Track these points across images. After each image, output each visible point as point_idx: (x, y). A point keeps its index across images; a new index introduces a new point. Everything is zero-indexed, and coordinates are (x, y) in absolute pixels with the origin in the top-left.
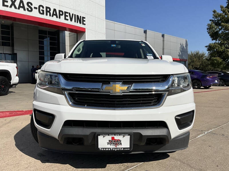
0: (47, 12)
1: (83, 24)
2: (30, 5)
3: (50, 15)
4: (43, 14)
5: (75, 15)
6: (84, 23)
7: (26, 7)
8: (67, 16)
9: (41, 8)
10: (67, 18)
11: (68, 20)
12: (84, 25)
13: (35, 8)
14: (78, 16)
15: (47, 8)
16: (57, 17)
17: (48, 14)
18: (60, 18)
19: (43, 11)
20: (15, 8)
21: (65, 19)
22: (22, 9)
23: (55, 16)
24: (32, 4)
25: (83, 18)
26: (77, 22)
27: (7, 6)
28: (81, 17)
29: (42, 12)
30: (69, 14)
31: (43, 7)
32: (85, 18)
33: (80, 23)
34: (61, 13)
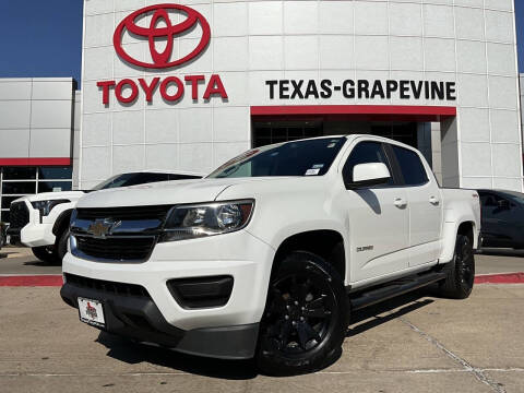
0: (360, 89)
1: (449, 98)
2: (326, 85)
3: (367, 96)
4: (352, 96)
5: (427, 83)
6: (452, 95)
7: (320, 90)
8: (407, 89)
9: (349, 86)
10: (405, 93)
12: (451, 101)
13: (337, 88)
14: (434, 84)
15: (360, 82)
16: (383, 96)
17: (363, 93)
18: (389, 96)
19: (352, 90)
20: (301, 96)
21: (402, 96)
22: (312, 97)
24: (330, 83)
25: (449, 84)
26: (433, 97)
27: (287, 97)
28: (442, 83)
29: (349, 93)
30: (413, 83)
31: (352, 83)
32: (453, 84)
33: (441, 97)
34: (392, 86)
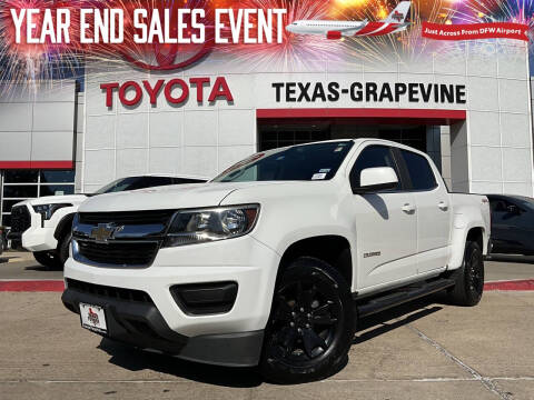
0: (368, 92)
1: (459, 101)
2: (334, 87)
3: (375, 99)
4: (360, 99)
5: (436, 86)
6: (462, 98)
7: (327, 93)
8: (416, 92)
9: (357, 89)
10: (414, 96)
11: (417, 100)
12: (461, 105)
13: (345, 91)
14: (443, 87)
15: (368, 85)
16: (391, 100)
17: (372, 96)
18: (397, 100)
19: (360, 93)
20: (308, 99)
21: (411, 99)
22: (319, 100)
23: (386, 100)
24: (337, 86)
25: (459, 87)
26: (443, 101)
27: (294, 100)
28: (451, 86)
29: (357, 96)
30: (422, 86)
31: (360, 86)
32: (463, 87)
33: (451, 100)
34: (401, 89)
